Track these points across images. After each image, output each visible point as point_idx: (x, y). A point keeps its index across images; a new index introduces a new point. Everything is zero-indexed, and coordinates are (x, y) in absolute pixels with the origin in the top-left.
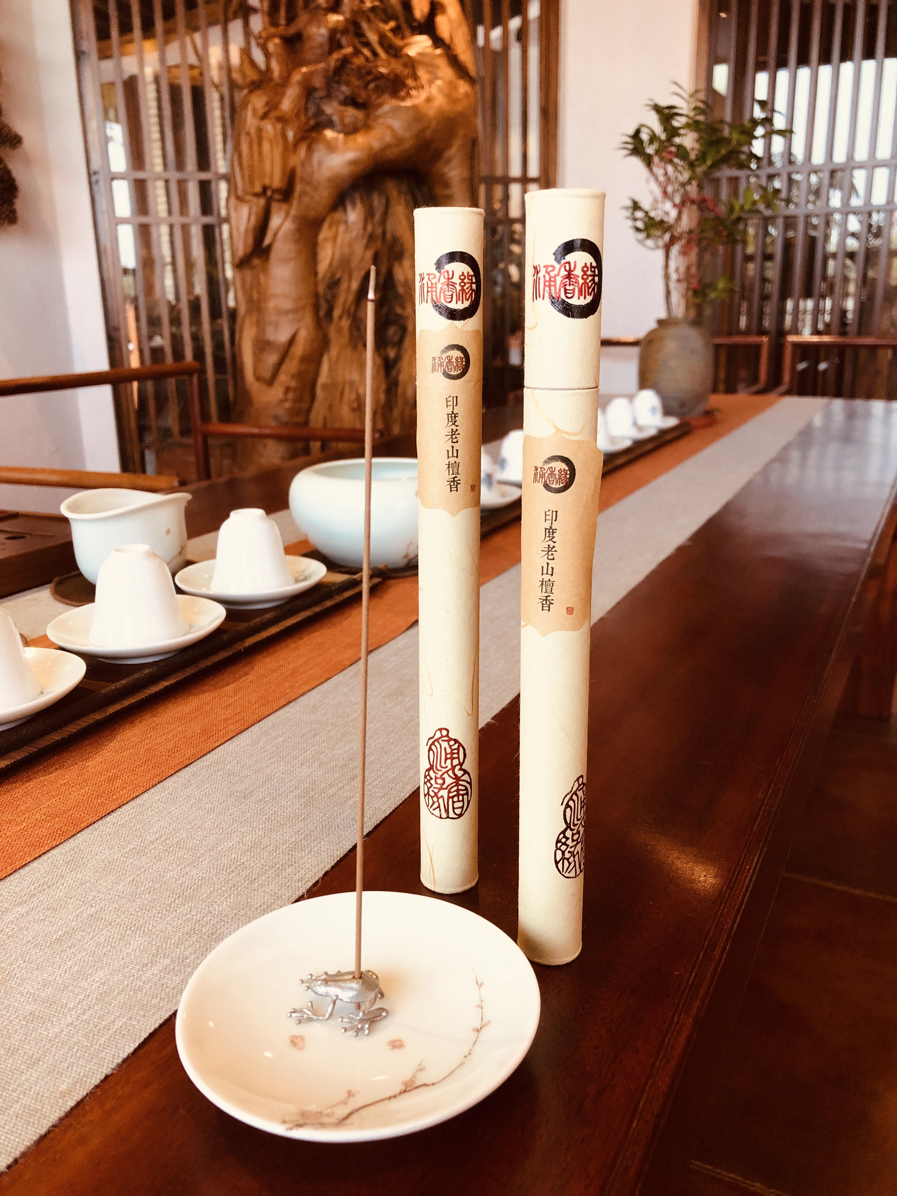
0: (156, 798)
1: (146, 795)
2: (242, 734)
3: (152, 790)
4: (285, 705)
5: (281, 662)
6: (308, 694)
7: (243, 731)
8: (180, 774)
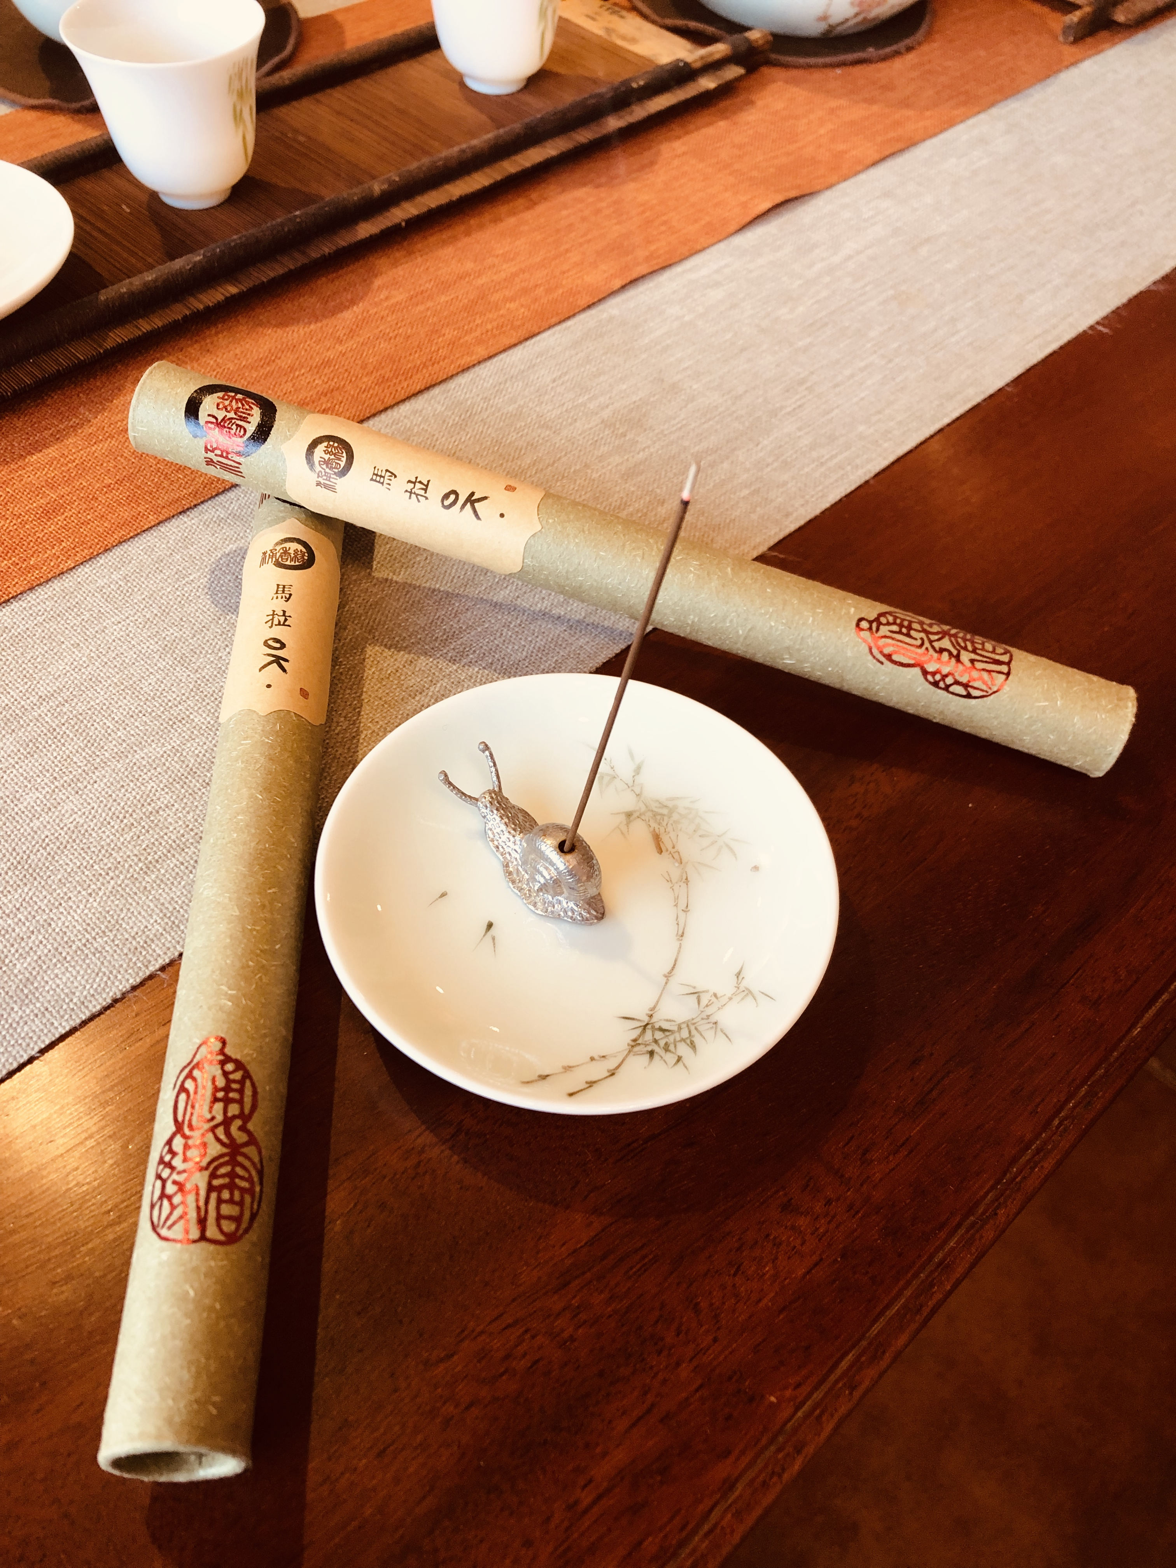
0: (101, 583)
1: (85, 571)
3: (102, 560)
5: (468, 266)
6: (477, 369)
8: (163, 528)
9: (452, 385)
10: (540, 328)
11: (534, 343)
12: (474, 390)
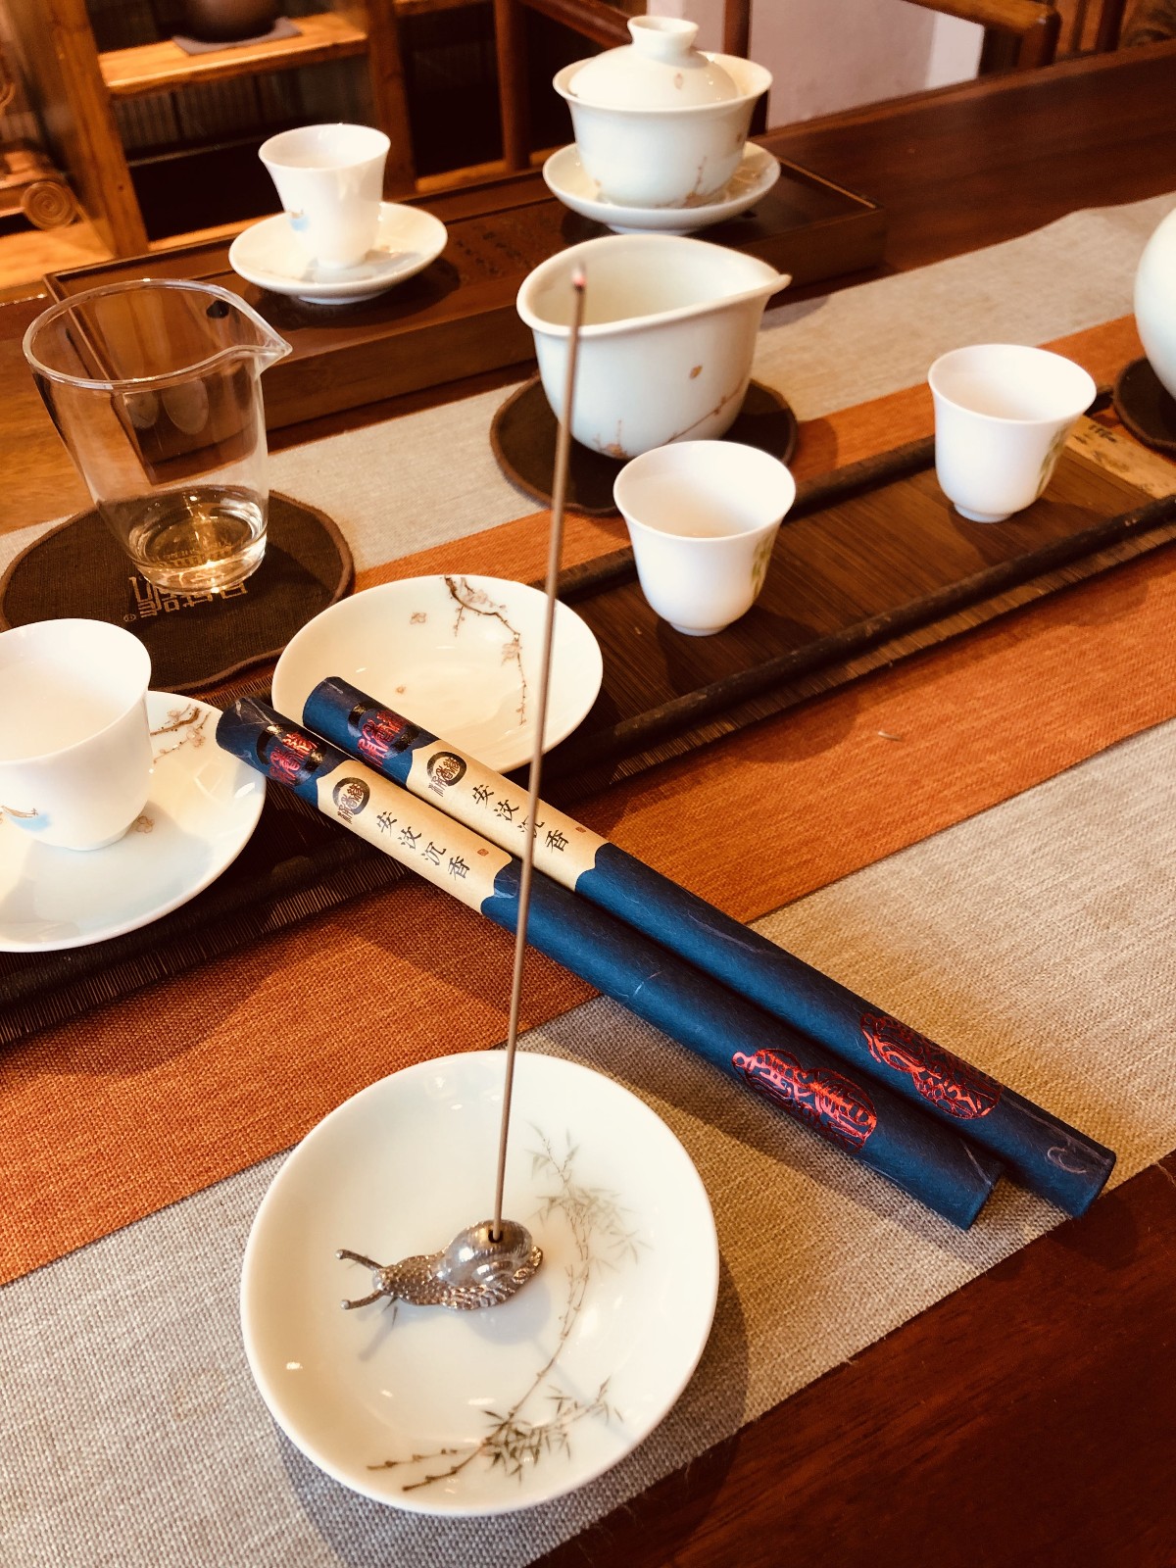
2: (794, 906)
4: (899, 851)
5: (950, 708)
7: (800, 899)
9: (930, 845)
10: (1020, 787)
11: (1013, 805)
12: (952, 854)
